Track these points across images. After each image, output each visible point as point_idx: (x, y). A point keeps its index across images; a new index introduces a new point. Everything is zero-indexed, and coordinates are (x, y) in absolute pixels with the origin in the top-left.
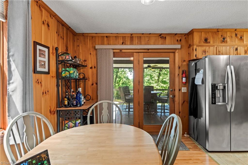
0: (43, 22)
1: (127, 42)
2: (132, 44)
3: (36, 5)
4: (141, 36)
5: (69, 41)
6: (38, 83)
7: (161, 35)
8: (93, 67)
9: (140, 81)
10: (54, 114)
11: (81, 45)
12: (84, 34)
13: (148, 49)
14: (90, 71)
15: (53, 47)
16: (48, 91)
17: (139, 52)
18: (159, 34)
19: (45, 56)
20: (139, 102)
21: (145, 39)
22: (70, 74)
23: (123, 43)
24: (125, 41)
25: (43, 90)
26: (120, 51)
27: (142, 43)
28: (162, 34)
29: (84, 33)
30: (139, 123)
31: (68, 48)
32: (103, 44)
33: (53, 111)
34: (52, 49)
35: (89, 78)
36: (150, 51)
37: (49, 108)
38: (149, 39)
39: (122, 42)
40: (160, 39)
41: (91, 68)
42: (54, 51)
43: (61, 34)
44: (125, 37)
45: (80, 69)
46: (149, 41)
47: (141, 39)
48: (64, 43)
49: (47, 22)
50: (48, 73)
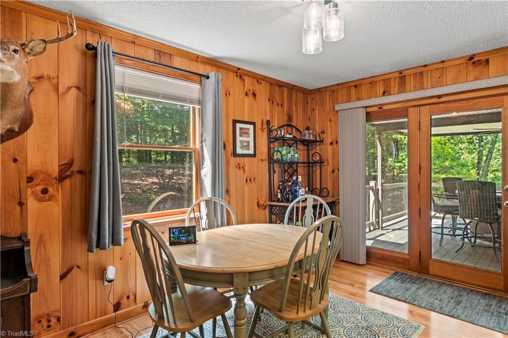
0: (246, 93)
1: (392, 89)
2: (402, 90)
3: (235, 77)
4: (422, 72)
5: (295, 105)
6: (240, 167)
7: (471, 58)
8: (334, 142)
9: (422, 165)
10: (265, 208)
11: (317, 108)
12: (320, 90)
13: (439, 97)
14: (330, 148)
15: (262, 121)
16: (254, 179)
17: (419, 106)
18: (466, 56)
19: (249, 134)
20: (420, 209)
21: (431, 76)
22: (282, 156)
23: (384, 93)
24: (389, 87)
25: (247, 177)
26: (378, 110)
27: (425, 84)
28: (474, 55)
29: (320, 88)
30: (420, 252)
31: (293, 117)
32: (349, 100)
33: (263, 205)
34: (261, 123)
35: (328, 161)
36: (443, 99)
37: (256, 201)
38: (443, 74)
39: (384, 90)
40: (471, 68)
41: (331, 143)
42: (265, 126)
43: (278, 99)
44: (389, 81)
45: (316, 147)
46: (443, 78)
47: (423, 78)
48: (283, 111)
49: (251, 92)
50: (254, 155)
